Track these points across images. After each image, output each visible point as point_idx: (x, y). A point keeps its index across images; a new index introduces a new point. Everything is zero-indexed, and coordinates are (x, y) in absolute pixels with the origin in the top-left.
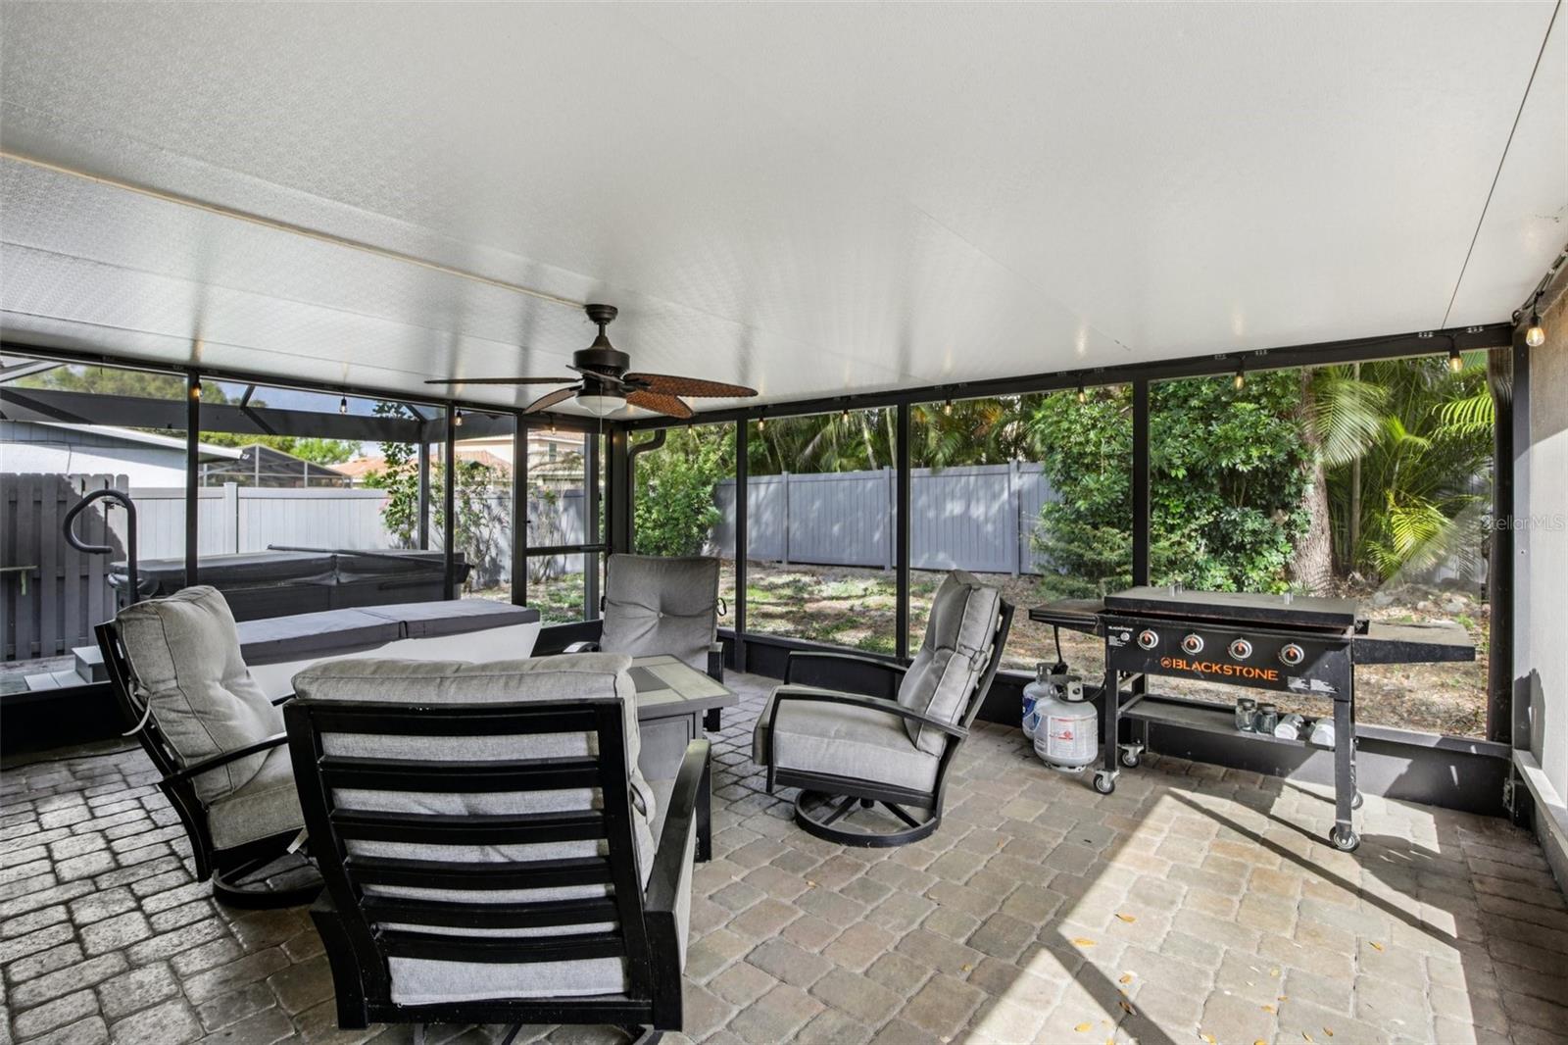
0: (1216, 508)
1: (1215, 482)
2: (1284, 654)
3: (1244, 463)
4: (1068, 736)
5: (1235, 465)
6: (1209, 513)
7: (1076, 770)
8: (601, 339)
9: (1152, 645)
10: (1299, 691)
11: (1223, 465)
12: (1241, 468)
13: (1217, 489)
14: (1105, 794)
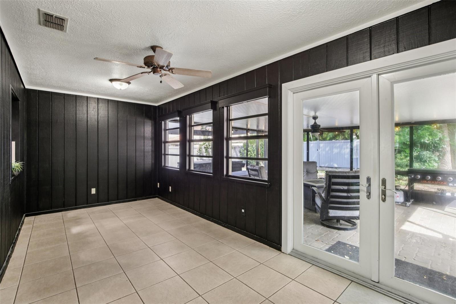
0: (419, 151)
1: (419, 145)
2: (448, 179)
3: (427, 140)
4: (398, 197)
5: (425, 141)
6: (417, 153)
7: (399, 204)
8: (315, 123)
9: (419, 178)
10: (451, 186)
11: (422, 141)
12: (426, 142)
13: (419, 147)
14: (408, 207)
